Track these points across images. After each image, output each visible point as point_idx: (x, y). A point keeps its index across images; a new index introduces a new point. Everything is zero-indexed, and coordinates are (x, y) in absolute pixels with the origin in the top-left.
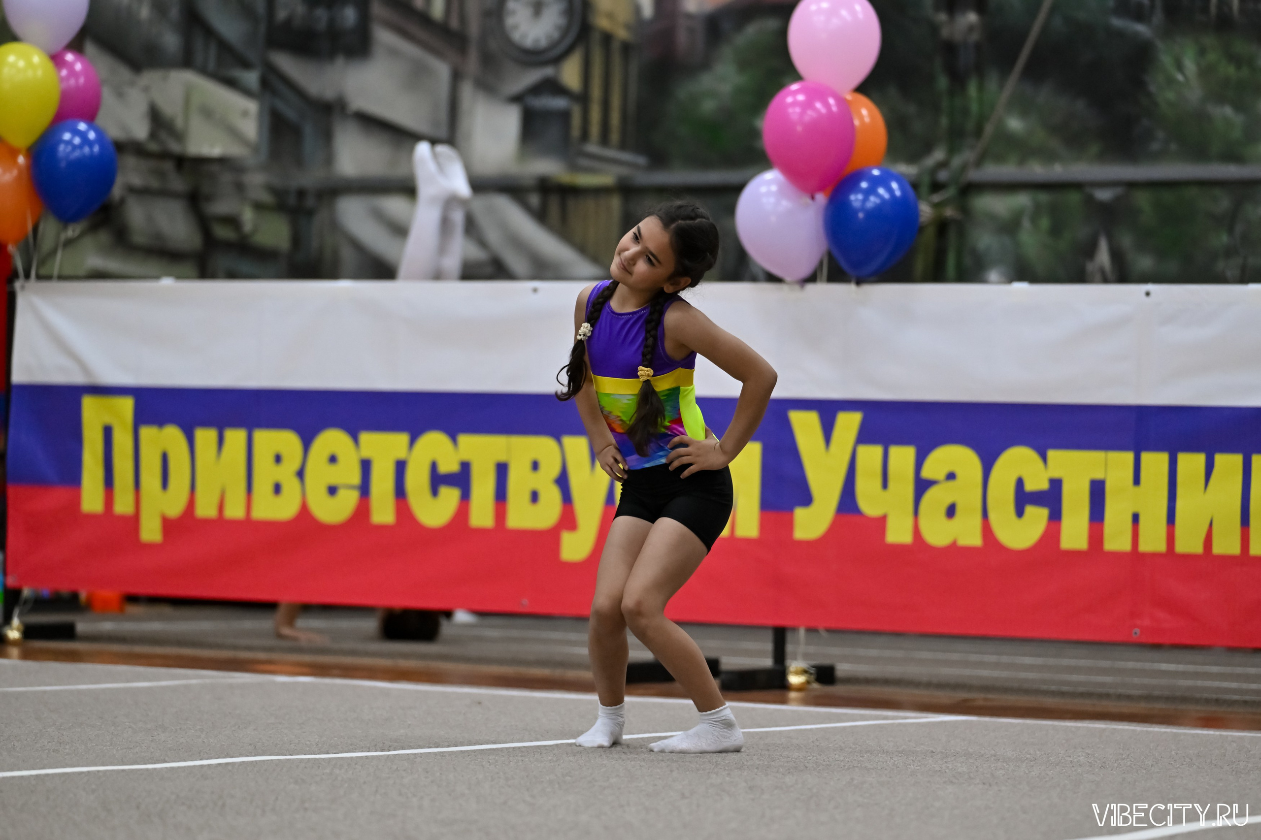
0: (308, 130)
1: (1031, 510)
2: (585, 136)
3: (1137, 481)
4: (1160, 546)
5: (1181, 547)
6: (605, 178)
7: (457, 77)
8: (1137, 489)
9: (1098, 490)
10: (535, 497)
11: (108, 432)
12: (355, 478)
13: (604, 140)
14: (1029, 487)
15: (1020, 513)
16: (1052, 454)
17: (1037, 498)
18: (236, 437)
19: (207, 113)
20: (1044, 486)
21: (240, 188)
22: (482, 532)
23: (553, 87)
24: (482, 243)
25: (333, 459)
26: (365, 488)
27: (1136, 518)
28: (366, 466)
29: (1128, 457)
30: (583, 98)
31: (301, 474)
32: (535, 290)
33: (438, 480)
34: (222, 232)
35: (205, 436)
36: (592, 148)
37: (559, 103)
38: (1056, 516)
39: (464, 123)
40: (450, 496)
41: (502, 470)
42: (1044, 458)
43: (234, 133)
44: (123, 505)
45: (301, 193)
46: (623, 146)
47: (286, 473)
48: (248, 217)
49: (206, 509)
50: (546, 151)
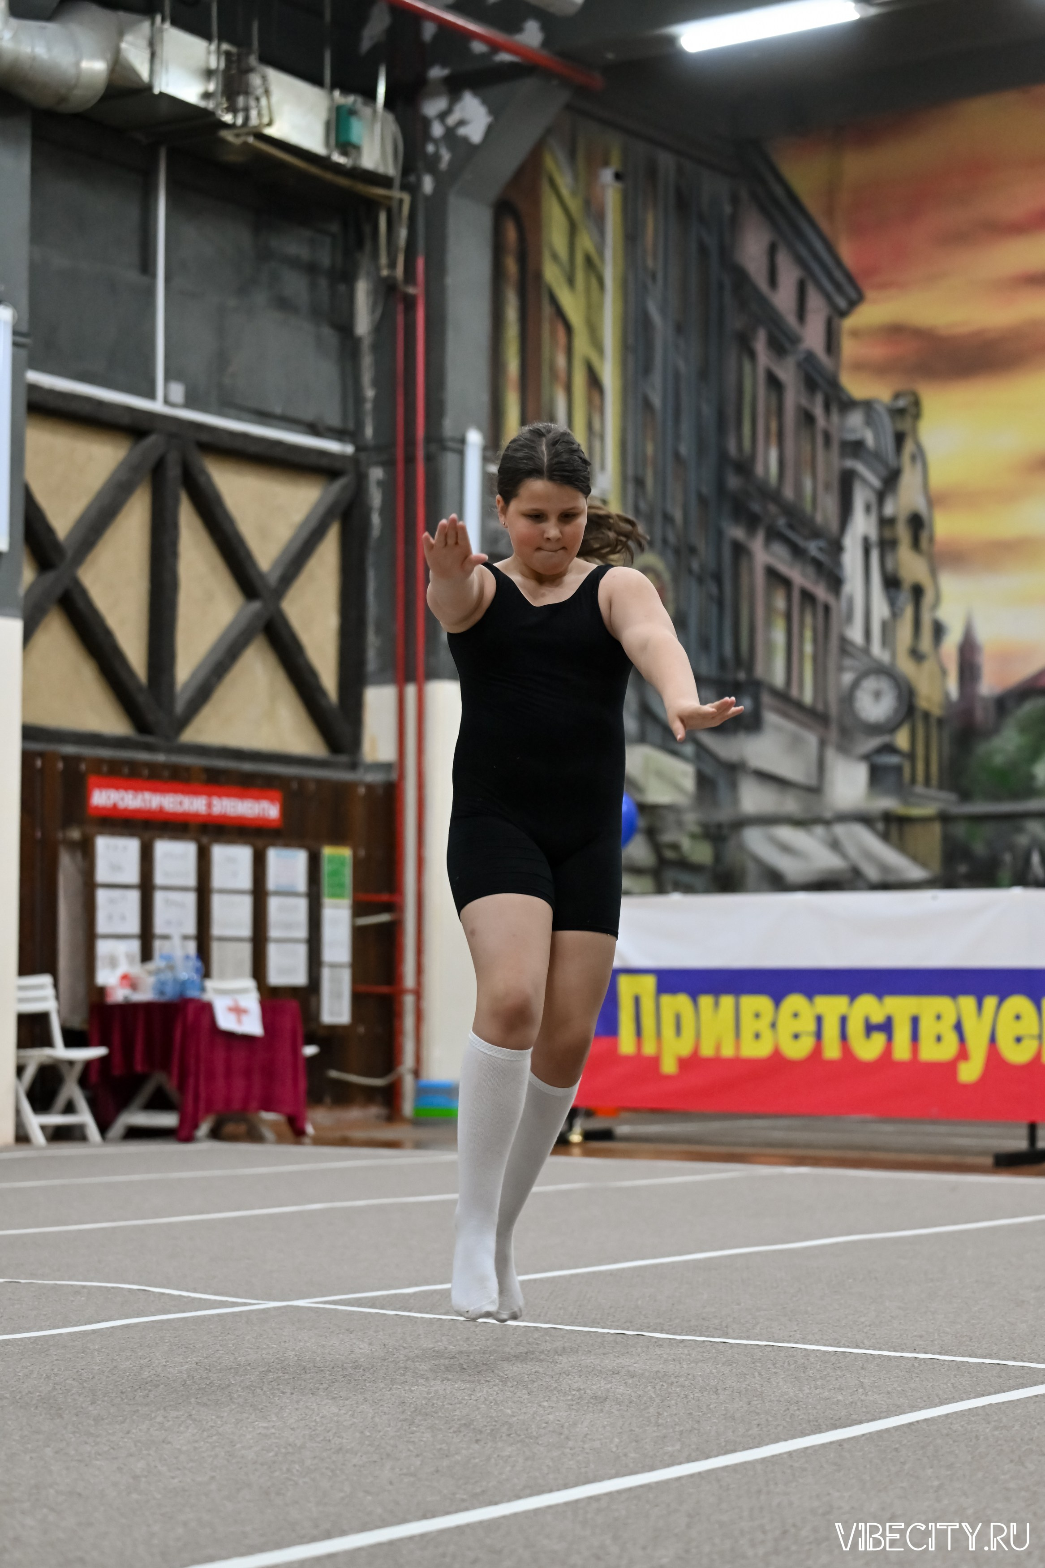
0: (722, 784)
2: (913, 781)
6: (929, 810)
7: (823, 744)
10: (939, 1039)
11: (637, 1000)
12: (811, 1027)
13: (927, 782)
18: (727, 1001)
19: (660, 774)
21: (680, 824)
22: (901, 1064)
23: (889, 749)
24: (844, 855)
25: (796, 1015)
26: (818, 1034)
28: (819, 1020)
30: (911, 756)
31: (773, 1025)
32: (934, 898)
33: (870, 1028)
34: (669, 854)
35: (706, 1001)
36: (919, 789)
37: (893, 760)
39: (828, 775)
40: (879, 1040)
41: (915, 1021)
43: (678, 787)
44: (649, 1049)
45: (719, 826)
46: (941, 787)
47: (763, 1025)
48: (686, 844)
49: (707, 1051)
50: (887, 792)
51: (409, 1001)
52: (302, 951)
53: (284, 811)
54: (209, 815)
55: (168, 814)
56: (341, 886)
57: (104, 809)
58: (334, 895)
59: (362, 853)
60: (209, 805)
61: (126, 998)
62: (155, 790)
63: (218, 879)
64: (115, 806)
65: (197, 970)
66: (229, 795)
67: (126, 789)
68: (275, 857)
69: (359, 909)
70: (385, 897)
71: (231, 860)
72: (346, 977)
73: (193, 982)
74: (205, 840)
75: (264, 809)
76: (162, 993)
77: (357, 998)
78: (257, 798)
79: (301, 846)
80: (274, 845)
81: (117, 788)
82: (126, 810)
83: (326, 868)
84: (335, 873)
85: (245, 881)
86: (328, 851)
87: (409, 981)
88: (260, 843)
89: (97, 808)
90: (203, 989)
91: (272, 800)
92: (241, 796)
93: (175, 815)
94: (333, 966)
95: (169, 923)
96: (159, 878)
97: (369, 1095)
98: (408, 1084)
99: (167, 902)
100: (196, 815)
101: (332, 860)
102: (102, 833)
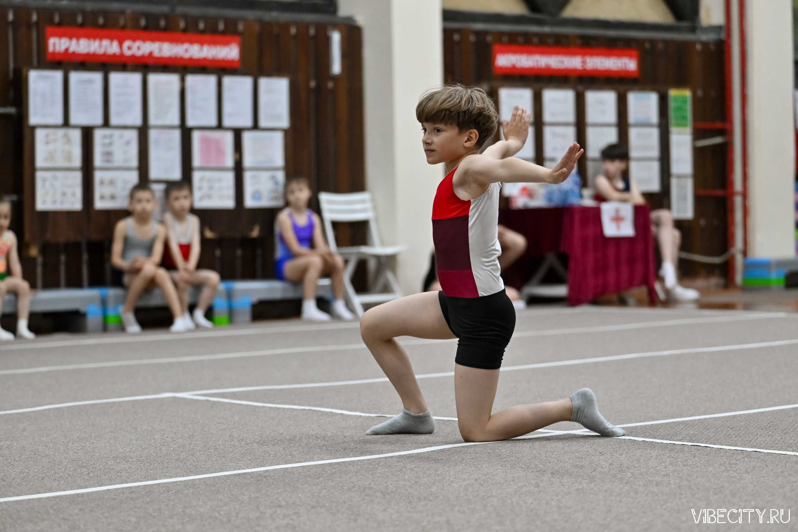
51: (738, 200)
52: (655, 166)
53: (641, 64)
54: (585, 70)
55: (554, 70)
56: (684, 118)
57: (506, 68)
58: (678, 125)
59: (700, 93)
60: (584, 62)
61: (525, 204)
62: (543, 53)
63: (591, 116)
64: (514, 67)
65: (576, 184)
66: (598, 54)
67: (522, 52)
68: (633, 98)
69: (698, 134)
70: (718, 125)
71: (601, 102)
72: (689, 184)
73: (572, 191)
74: (580, 88)
75: (625, 64)
76: (550, 199)
77: (699, 200)
78: (619, 56)
79: (652, 89)
80: (632, 89)
81: (515, 52)
82: (522, 69)
83: (672, 105)
84: (680, 109)
85: (611, 116)
86: (673, 93)
87: (738, 186)
88: (622, 88)
89: (501, 68)
90: (581, 196)
91: (630, 56)
92: (608, 55)
93: (559, 70)
94: (680, 177)
95: (555, 149)
96: (547, 117)
97: (710, 270)
98: (739, 260)
99: (554, 134)
100: (575, 70)
101: (676, 99)
102: (503, 86)
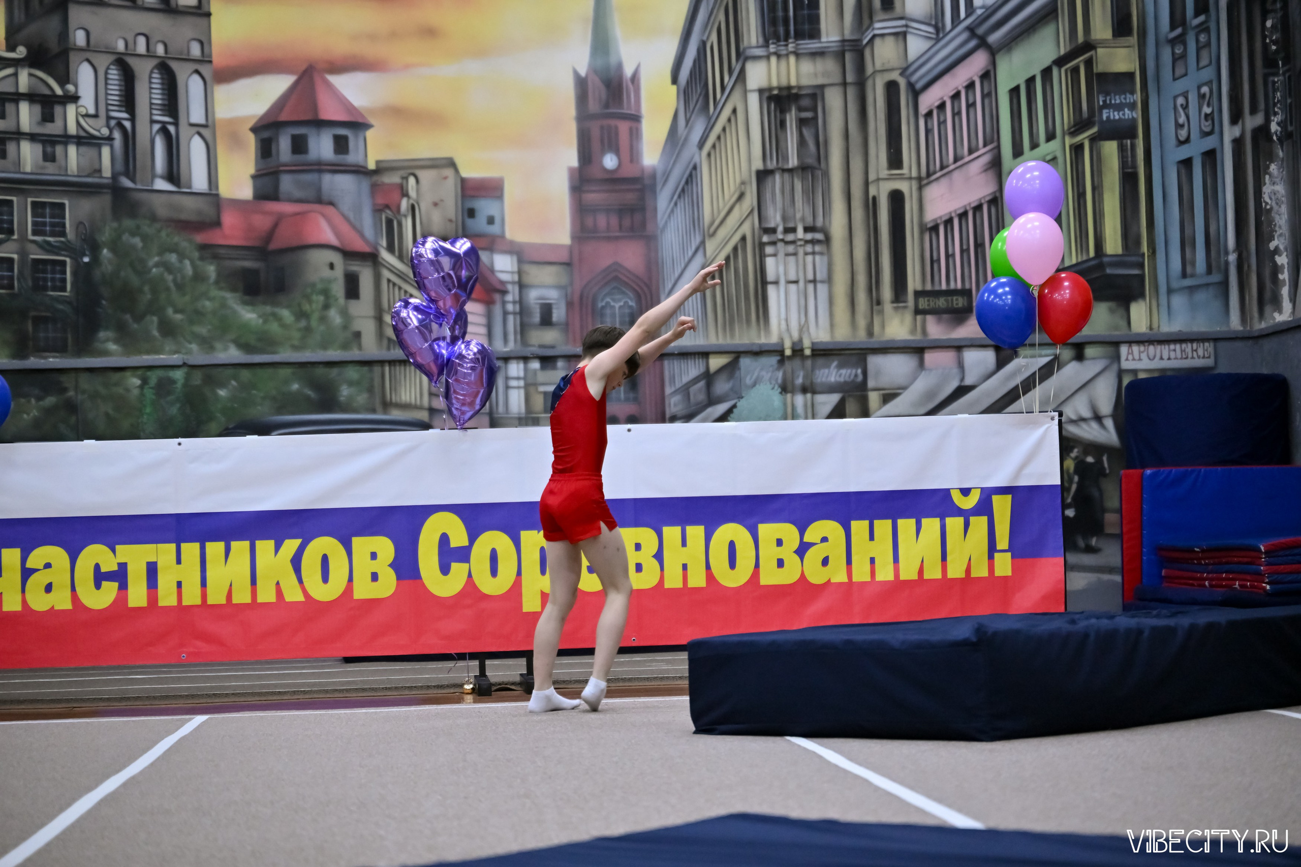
1: (105, 584)
3: (179, 561)
4: (198, 602)
5: (211, 601)
8: (179, 566)
9: (152, 570)
14: (104, 569)
15: (98, 586)
16: (118, 547)
17: (110, 576)
20: (115, 568)
27: (179, 584)
29: (173, 546)
38: (123, 586)
42: (114, 551)
